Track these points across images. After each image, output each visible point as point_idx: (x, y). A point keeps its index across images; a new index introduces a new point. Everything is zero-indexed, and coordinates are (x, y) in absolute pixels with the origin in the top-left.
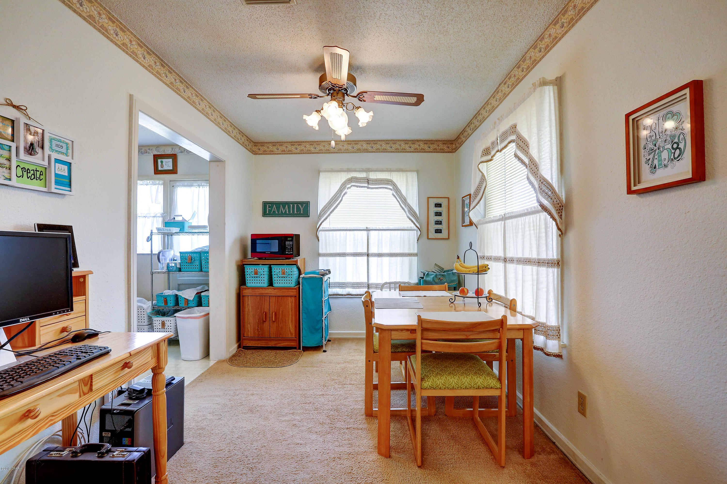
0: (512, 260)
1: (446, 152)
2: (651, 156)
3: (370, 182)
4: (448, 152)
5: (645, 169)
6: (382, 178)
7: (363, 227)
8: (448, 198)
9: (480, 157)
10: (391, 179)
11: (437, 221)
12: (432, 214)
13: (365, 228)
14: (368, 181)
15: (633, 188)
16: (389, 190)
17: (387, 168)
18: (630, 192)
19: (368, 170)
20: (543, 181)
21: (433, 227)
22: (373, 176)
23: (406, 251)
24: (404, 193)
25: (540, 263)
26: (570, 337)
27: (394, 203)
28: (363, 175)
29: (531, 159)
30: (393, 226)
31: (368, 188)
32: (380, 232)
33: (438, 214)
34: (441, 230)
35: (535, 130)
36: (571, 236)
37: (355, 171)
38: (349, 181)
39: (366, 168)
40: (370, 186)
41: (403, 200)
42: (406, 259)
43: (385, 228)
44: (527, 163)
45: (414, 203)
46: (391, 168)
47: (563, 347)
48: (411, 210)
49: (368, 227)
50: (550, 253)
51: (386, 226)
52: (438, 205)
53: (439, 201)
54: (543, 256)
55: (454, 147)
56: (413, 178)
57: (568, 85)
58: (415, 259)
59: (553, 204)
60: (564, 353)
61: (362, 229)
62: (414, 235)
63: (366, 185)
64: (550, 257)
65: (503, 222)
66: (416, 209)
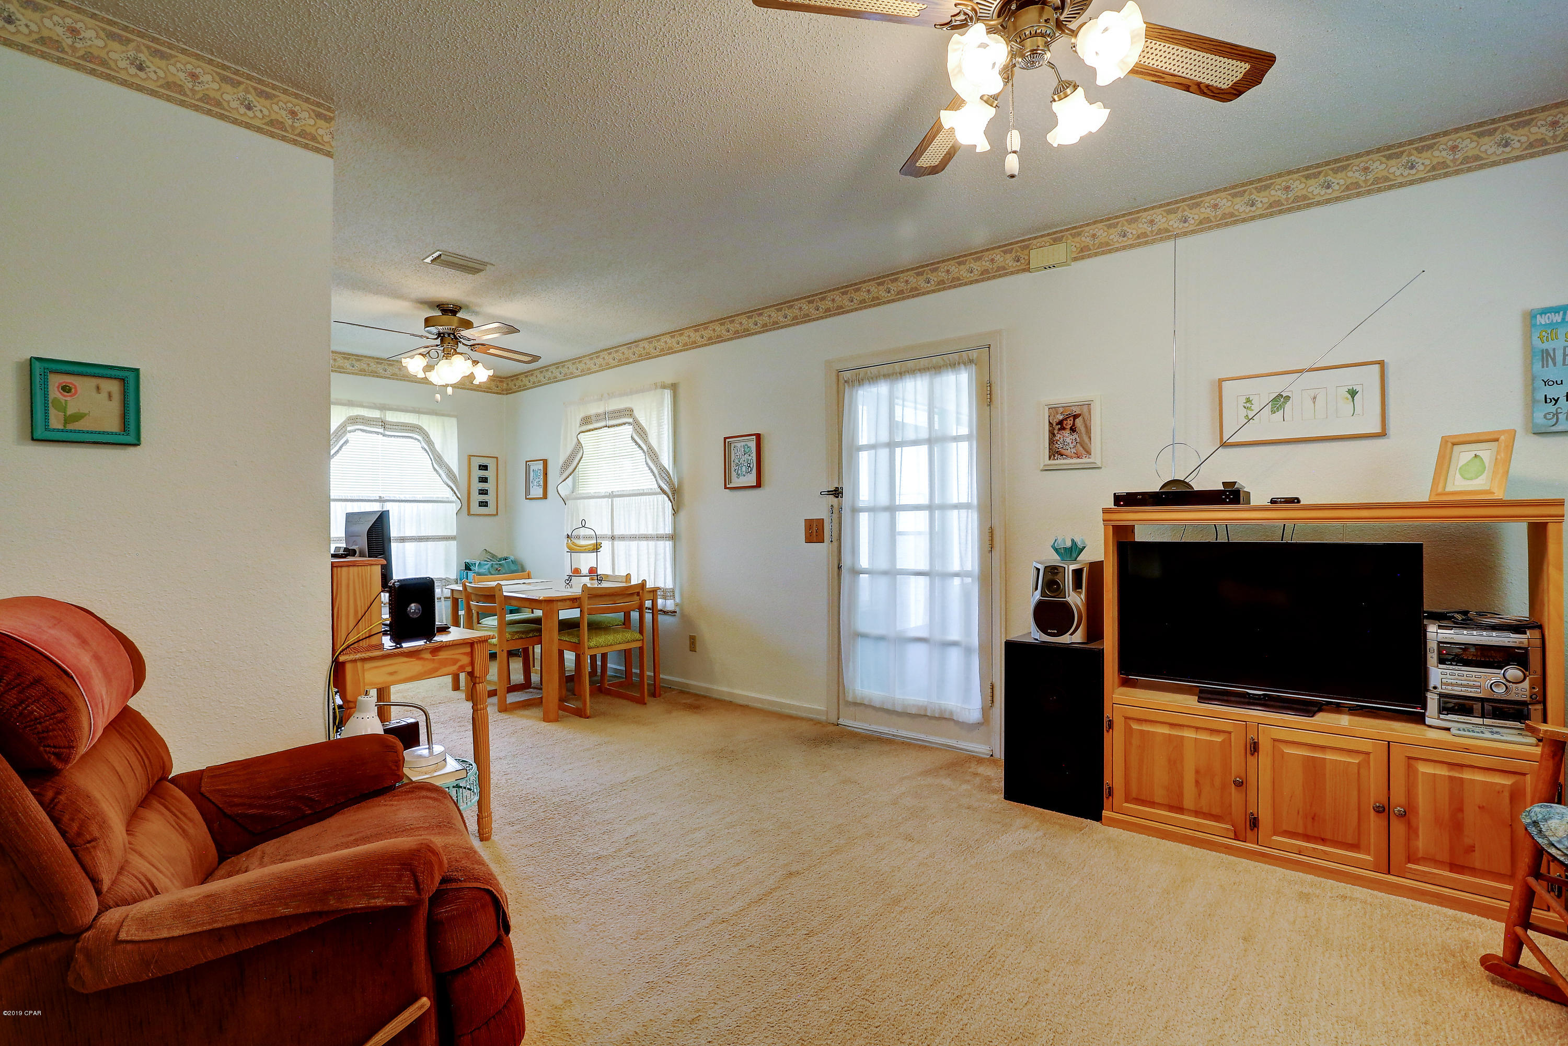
0: (623, 538)
1: (494, 393)
2: (737, 468)
3: (387, 426)
4: (497, 393)
5: (734, 474)
6: (406, 421)
7: (375, 495)
8: (497, 458)
9: (578, 425)
10: (420, 424)
11: (481, 490)
12: (475, 480)
13: (378, 498)
14: (384, 424)
15: (728, 486)
16: (413, 440)
17: (413, 408)
18: (726, 488)
19: (383, 408)
20: (662, 469)
21: (476, 498)
22: (391, 417)
23: (441, 533)
24: (438, 447)
25: (659, 537)
26: (682, 595)
27: (425, 460)
28: (376, 414)
29: (650, 448)
30: (421, 496)
31: (384, 435)
32: (402, 504)
33: (484, 480)
34: (487, 502)
35: (654, 422)
36: (682, 514)
37: (361, 405)
38: (352, 421)
39: (380, 404)
40: (387, 433)
41: (438, 459)
42: (442, 544)
43: (409, 499)
44: (646, 450)
45: (453, 463)
46: (419, 409)
47: (677, 605)
48: (449, 472)
49: (382, 496)
50: (667, 529)
51: (411, 496)
52: (484, 467)
53: (484, 461)
54: (661, 532)
55: (504, 388)
56: (452, 425)
57: (682, 392)
58: (454, 543)
59: (670, 488)
60: (677, 610)
61: (373, 499)
62: (454, 508)
63: (381, 430)
64: (667, 532)
65: (610, 500)
66: (455, 468)
